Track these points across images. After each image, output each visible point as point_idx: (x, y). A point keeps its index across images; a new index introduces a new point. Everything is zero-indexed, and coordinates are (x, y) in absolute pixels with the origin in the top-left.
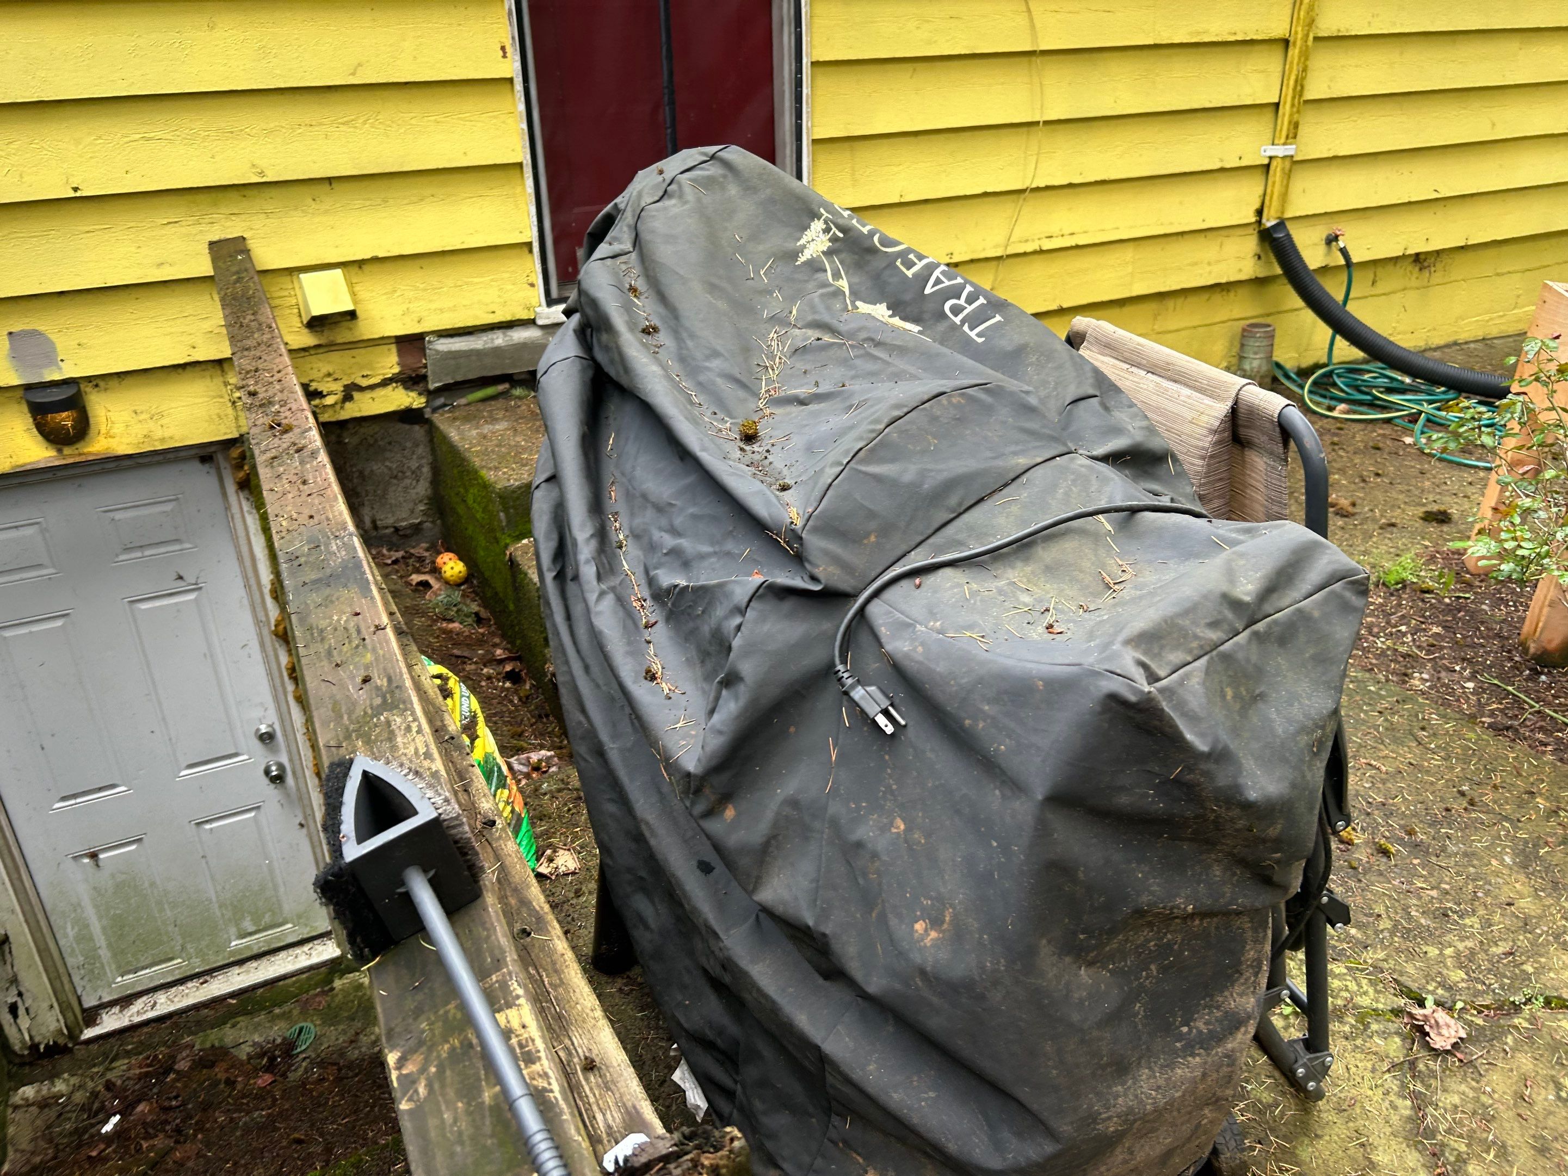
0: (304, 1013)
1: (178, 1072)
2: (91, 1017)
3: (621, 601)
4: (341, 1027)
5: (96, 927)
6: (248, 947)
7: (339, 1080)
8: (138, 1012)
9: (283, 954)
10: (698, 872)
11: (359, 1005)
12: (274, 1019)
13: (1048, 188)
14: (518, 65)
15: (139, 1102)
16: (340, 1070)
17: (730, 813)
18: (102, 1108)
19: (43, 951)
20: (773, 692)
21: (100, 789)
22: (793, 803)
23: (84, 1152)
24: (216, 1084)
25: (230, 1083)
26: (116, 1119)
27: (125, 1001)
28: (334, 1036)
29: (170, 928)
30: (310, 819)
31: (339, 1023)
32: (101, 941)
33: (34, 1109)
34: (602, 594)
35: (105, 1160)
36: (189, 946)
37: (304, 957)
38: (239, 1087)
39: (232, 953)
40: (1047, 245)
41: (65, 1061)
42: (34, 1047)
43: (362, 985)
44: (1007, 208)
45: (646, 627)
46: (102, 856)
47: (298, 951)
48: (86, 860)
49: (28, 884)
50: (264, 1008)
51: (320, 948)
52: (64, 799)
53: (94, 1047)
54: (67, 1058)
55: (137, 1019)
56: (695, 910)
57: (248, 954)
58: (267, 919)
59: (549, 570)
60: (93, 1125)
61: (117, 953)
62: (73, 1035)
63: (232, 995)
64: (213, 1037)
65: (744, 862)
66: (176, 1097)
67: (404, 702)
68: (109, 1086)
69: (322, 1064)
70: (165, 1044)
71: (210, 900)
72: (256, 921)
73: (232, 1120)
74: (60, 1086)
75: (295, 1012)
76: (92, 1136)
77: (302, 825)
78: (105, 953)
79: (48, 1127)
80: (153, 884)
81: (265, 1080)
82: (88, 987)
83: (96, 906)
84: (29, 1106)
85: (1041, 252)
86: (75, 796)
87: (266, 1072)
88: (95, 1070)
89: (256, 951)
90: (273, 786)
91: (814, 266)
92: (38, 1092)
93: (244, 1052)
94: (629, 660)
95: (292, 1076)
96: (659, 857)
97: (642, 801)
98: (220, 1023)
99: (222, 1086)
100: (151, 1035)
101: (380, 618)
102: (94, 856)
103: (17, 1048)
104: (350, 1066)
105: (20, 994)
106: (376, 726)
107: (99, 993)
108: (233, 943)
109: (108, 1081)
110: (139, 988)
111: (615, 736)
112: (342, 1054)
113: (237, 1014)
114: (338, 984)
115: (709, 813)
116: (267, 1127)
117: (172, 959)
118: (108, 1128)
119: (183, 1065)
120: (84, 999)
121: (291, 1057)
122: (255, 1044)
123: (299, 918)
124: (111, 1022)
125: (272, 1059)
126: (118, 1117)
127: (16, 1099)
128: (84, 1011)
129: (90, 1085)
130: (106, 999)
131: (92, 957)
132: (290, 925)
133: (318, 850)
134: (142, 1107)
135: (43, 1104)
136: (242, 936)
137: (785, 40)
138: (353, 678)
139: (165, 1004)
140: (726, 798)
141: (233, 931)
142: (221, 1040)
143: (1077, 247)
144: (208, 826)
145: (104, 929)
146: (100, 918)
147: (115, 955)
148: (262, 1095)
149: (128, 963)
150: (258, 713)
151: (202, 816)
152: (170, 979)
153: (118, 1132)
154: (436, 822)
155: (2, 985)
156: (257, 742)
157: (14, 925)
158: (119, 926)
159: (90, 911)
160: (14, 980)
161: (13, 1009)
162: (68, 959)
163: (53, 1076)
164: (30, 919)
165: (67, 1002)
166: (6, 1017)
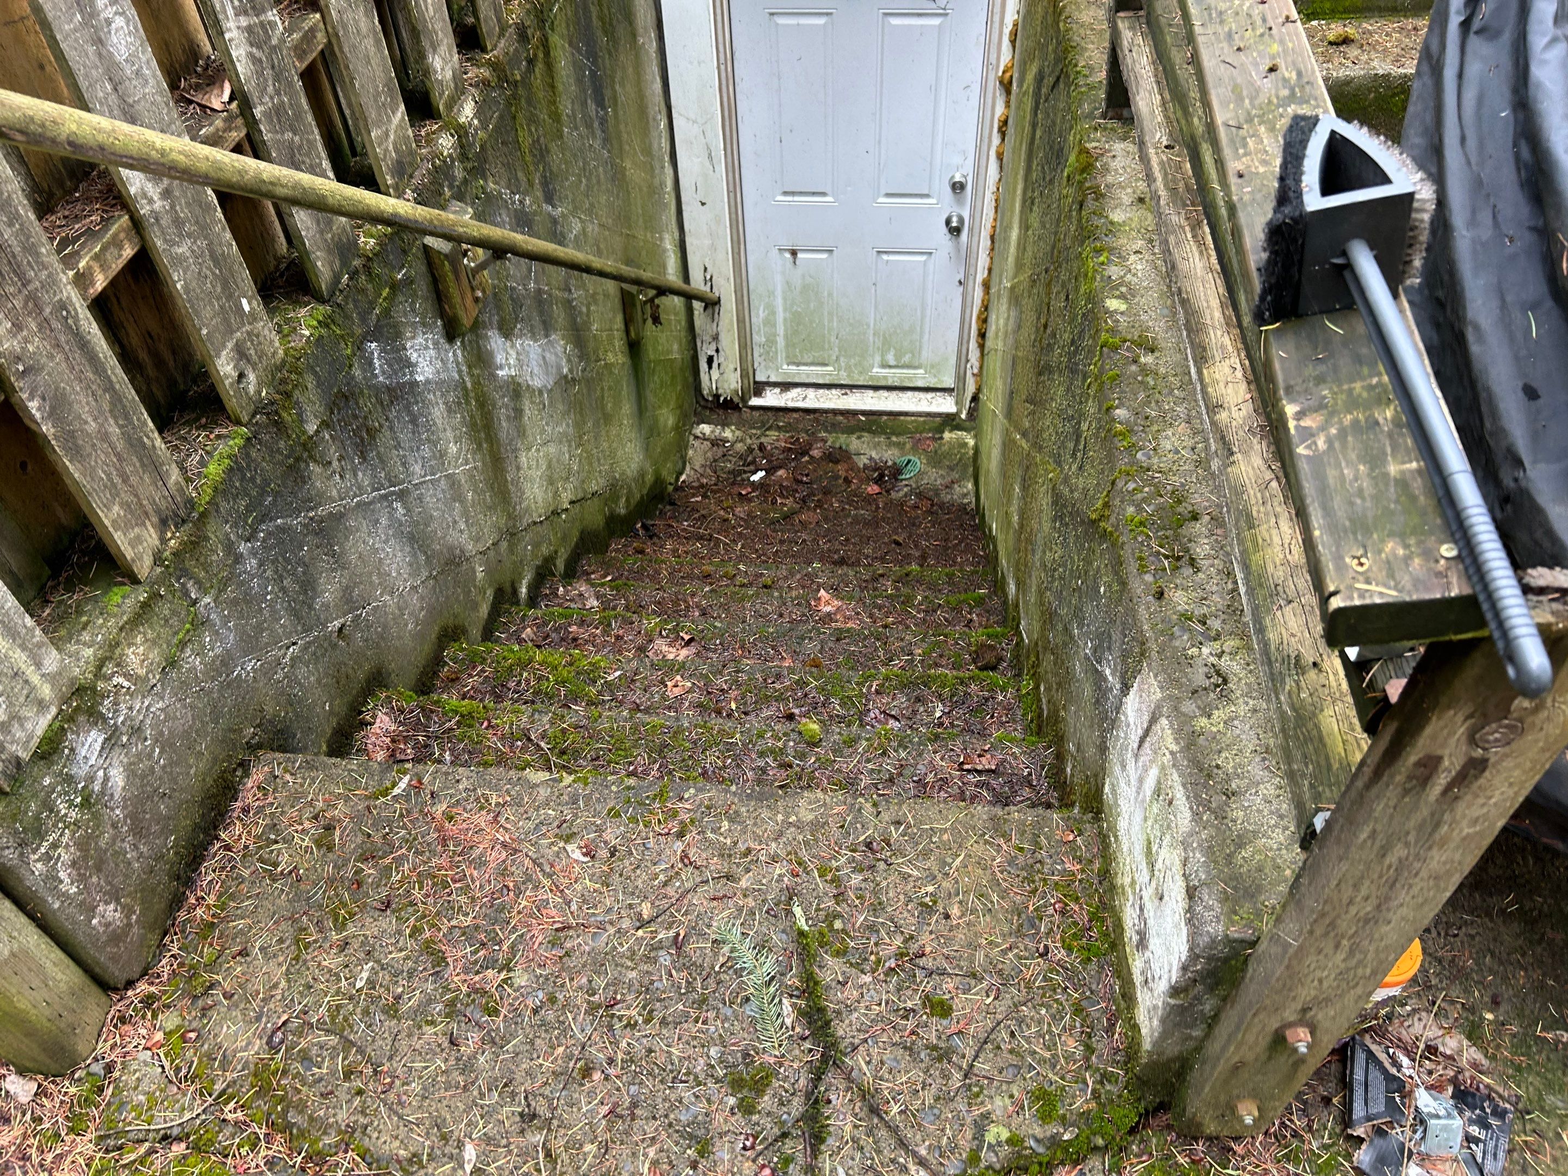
0: (915, 449)
1: (812, 457)
2: (759, 388)
4: (941, 472)
5: (780, 316)
6: (885, 378)
7: (930, 512)
8: (792, 399)
9: (910, 394)
11: (960, 459)
12: (891, 445)
15: (780, 467)
16: (932, 505)
18: (753, 462)
19: (741, 321)
21: (814, 194)
23: (736, 490)
24: (836, 477)
25: (847, 481)
26: (761, 474)
27: (786, 386)
28: (934, 477)
29: (833, 339)
30: (971, 278)
31: (941, 468)
33: (708, 443)
35: (750, 500)
36: (842, 359)
37: (924, 402)
38: (853, 487)
39: (871, 378)
41: (734, 416)
42: (717, 396)
43: (966, 444)
46: (800, 255)
47: (922, 395)
48: (788, 255)
49: (744, 261)
50: (886, 433)
51: (941, 400)
52: (784, 194)
53: (756, 414)
54: (736, 414)
55: (791, 404)
57: (883, 383)
58: (906, 359)
60: (745, 472)
61: (789, 345)
62: (744, 399)
63: (864, 413)
64: (842, 440)
66: (807, 475)
68: (762, 447)
69: (920, 495)
70: (807, 432)
71: (868, 326)
72: (898, 357)
73: (843, 509)
74: (728, 434)
75: (908, 446)
76: (743, 480)
77: (960, 282)
78: (781, 341)
79: (715, 461)
80: (830, 295)
81: (873, 489)
82: (763, 364)
83: (785, 299)
84: (705, 439)
86: (793, 193)
87: (876, 483)
88: (754, 431)
89: (890, 383)
90: (949, 236)
92: (712, 432)
93: (862, 461)
95: (894, 495)
98: (850, 431)
99: (841, 481)
100: (798, 421)
101: (1289, 10)
102: (794, 253)
103: (705, 392)
104: (942, 505)
105: (717, 351)
107: (769, 372)
108: (875, 370)
109: (761, 444)
110: (797, 380)
112: (937, 494)
113: (863, 430)
114: (947, 435)
116: (874, 523)
117: (826, 365)
118: (756, 478)
119: (816, 453)
120: (757, 373)
121: (897, 480)
122: (871, 459)
123: (934, 368)
124: (771, 398)
125: (882, 476)
126: (763, 473)
127: (697, 431)
128: (755, 382)
129: (749, 441)
130: (773, 379)
131: (771, 341)
132: (922, 371)
133: (968, 311)
134: (781, 472)
135: (716, 442)
136: (885, 366)
138: (1256, 65)
139: (815, 399)
141: (878, 359)
142: (848, 445)
144: (885, 257)
145: (785, 319)
146: (785, 310)
147: (787, 346)
148: (869, 500)
149: (796, 356)
150: (957, 160)
151: (883, 246)
152: (821, 381)
153: (762, 485)
154: (1410, 196)
155: (707, 338)
156: (949, 189)
157: (726, 291)
158: (796, 321)
159: (779, 302)
160: (716, 338)
161: (710, 360)
162: (755, 336)
163: (724, 425)
164: (738, 291)
165: (746, 371)
166: (703, 366)
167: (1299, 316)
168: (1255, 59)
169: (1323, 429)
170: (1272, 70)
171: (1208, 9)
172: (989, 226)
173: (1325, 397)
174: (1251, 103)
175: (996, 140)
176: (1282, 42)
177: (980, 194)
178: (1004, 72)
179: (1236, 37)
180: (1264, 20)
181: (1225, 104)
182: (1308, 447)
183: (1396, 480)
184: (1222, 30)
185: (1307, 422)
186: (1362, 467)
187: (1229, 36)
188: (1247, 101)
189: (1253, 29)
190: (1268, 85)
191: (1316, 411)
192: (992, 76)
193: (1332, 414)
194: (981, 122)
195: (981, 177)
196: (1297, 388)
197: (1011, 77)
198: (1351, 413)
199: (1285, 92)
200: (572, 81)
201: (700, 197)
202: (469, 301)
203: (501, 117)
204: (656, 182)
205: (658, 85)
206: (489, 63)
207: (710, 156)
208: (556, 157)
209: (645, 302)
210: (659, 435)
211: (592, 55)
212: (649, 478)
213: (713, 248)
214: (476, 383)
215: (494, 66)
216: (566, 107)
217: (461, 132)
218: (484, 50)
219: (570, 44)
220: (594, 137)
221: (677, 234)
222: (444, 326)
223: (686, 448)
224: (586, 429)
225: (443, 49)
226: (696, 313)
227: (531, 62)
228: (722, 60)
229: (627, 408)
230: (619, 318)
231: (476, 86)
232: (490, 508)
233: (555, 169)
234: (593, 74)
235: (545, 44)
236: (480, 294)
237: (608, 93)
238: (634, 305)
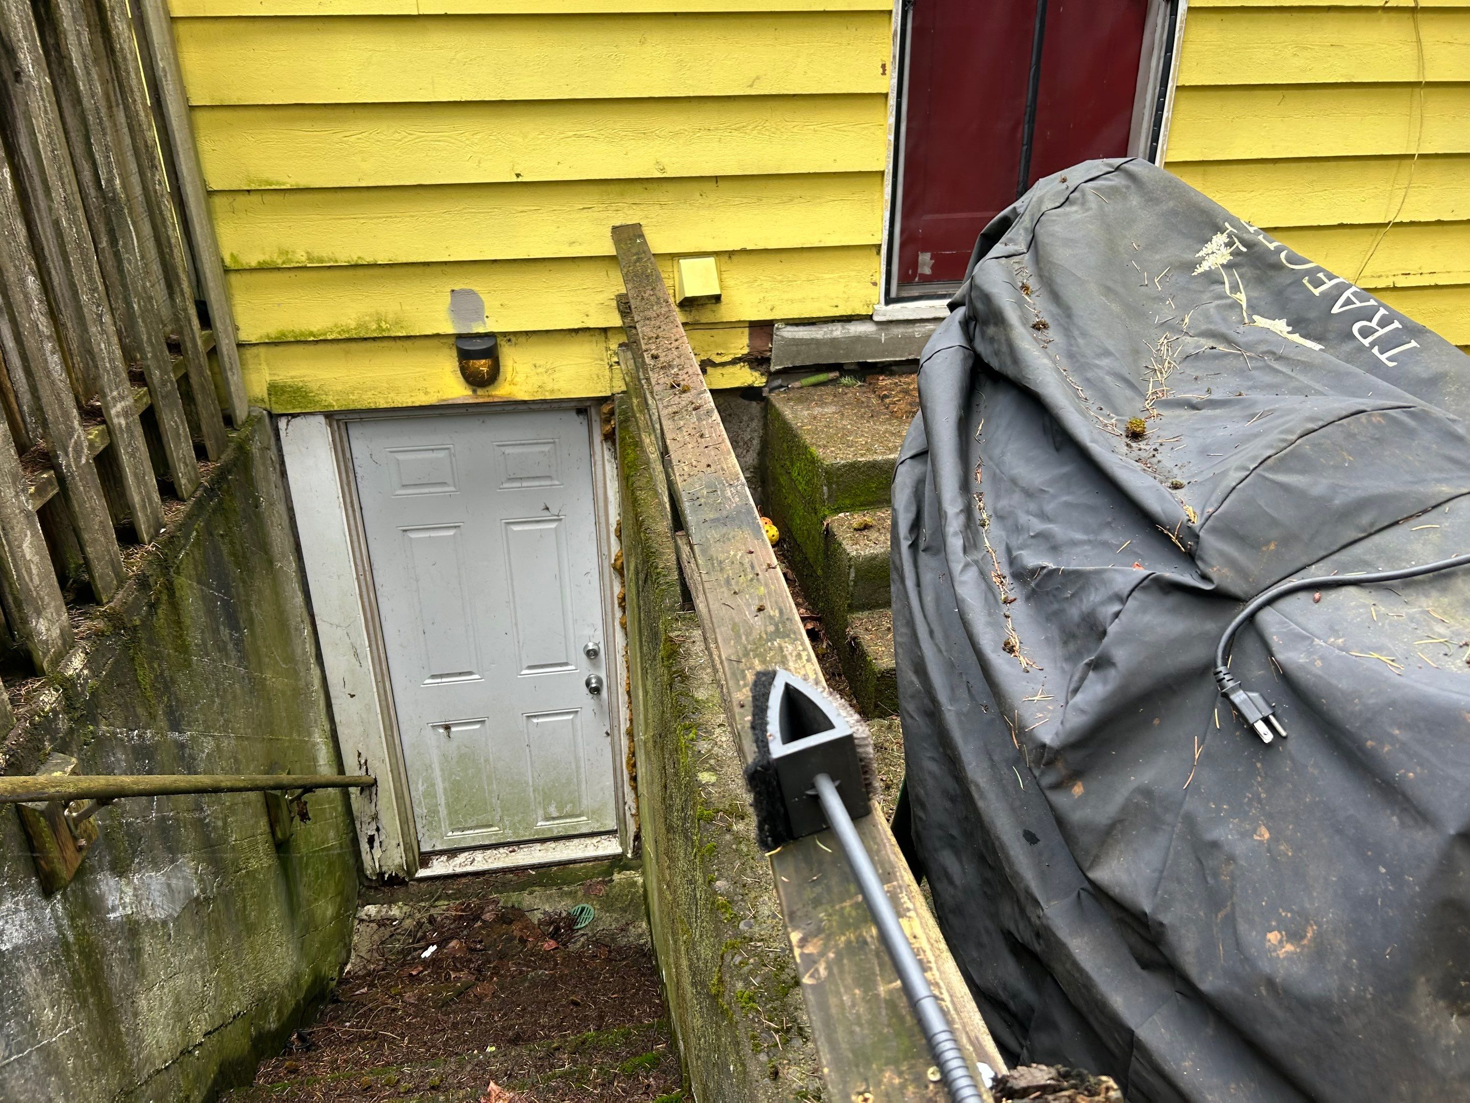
0: (587, 895)
1: (484, 921)
2: (425, 859)
3: (983, 575)
4: (615, 915)
5: (440, 786)
6: (550, 829)
7: (609, 961)
8: (460, 864)
9: (576, 841)
10: (1023, 841)
11: (632, 900)
12: (563, 895)
13: (1412, 223)
14: (895, 81)
15: (452, 938)
16: (610, 952)
17: (1078, 790)
18: (424, 937)
19: (400, 797)
20: (1143, 683)
21: (460, 674)
22: (1146, 792)
23: (407, 970)
24: (511, 939)
25: (523, 941)
26: (433, 949)
27: (452, 853)
28: (609, 922)
29: (494, 800)
30: (616, 730)
31: (614, 911)
32: (442, 800)
33: (374, 925)
34: (967, 565)
35: (421, 981)
36: (506, 818)
37: (592, 847)
38: (529, 946)
39: (537, 832)
40: (1402, 282)
41: (400, 892)
42: (381, 874)
43: (635, 883)
44: (1364, 241)
45: (1005, 602)
46: (453, 729)
47: (588, 841)
48: (441, 731)
49: (397, 741)
50: (556, 884)
51: (606, 843)
52: (433, 677)
53: (424, 886)
54: (403, 889)
55: (459, 870)
56: (1017, 875)
57: (548, 835)
58: (568, 808)
59: (906, 538)
60: (415, 949)
61: (452, 812)
62: (410, 872)
63: (533, 867)
64: (514, 898)
65: (1085, 839)
66: (480, 942)
67: (795, 633)
68: (431, 920)
69: (597, 943)
70: (477, 896)
71: (527, 784)
72: (560, 807)
73: (521, 972)
74: (395, 911)
75: (580, 894)
76: (413, 959)
77: (608, 734)
78: (443, 811)
79: (382, 943)
80: (487, 760)
81: (549, 945)
82: (427, 834)
83: (442, 770)
84: (371, 921)
85: (1395, 288)
86: (441, 676)
87: (552, 938)
88: (423, 904)
89: (555, 834)
90: (590, 696)
91: (1211, 278)
92: (378, 912)
93: (536, 917)
94: (989, 629)
95: (571, 947)
96: (986, 818)
97: (974, 764)
98: (521, 887)
99: (516, 942)
100: (467, 886)
101: (771, 559)
102: (447, 728)
103: (368, 872)
104: (619, 950)
105: (378, 830)
106: (770, 649)
107: (434, 842)
108: (539, 824)
109: (431, 916)
110: (463, 845)
111: (953, 699)
112: (613, 940)
113: (534, 884)
114: (616, 877)
115: (1057, 786)
116: (551, 984)
117: (491, 826)
118: (427, 954)
119: (488, 916)
120: (422, 844)
121: (573, 930)
122: (545, 913)
123: (595, 813)
124: (439, 867)
125: (557, 929)
126: (435, 947)
127: (362, 914)
128: (421, 854)
129: (418, 916)
130: (439, 847)
131: (433, 811)
132: (585, 818)
133: (618, 758)
134: (453, 943)
135: (383, 923)
136: (548, 819)
137: (1151, 66)
138: (749, 605)
139: (482, 862)
140: (1076, 775)
141: (540, 812)
142: (520, 903)
143: (1437, 287)
144: (535, 721)
145: (445, 789)
146: (444, 781)
147: (449, 814)
148: (547, 957)
149: (459, 822)
150: (588, 631)
151: (532, 711)
152: (487, 842)
153: (433, 959)
154: (850, 738)
155: (367, 819)
156: (584, 656)
157: (382, 772)
158: (456, 790)
159: (437, 773)
160: (375, 817)
161: (371, 840)
162: (416, 809)
163: (391, 902)
164: (395, 770)
165: (410, 844)
166: (364, 846)
167: (795, 839)
168: (747, 600)
169: (822, 954)
170: (761, 609)
171: (711, 559)
172: (624, 684)
173: (821, 921)
174: (747, 639)
175: (618, 614)
176: (766, 585)
177: (612, 657)
178: (615, 560)
179: (733, 582)
180: (753, 567)
181: (726, 641)
182: (812, 976)
183: (886, 1001)
184: (722, 578)
185: (810, 949)
186: (857, 991)
187: (728, 582)
188: (744, 638)
189: (745, 575)
190: (758, 622)
191: (816, 936)
192: (606, 564)
193: (829, 937)
194: (603, 600)
195: (611, 644)
196: (799, 914)
197: (622, 563)
198: (844, 934)
199: (771, 628)
200: (201, 613)
201: (348, 690)
202: (70, 852)
203: (116, 662)
204: (302, 684)
205: (299, 599)
206: (104, 615)
207: (356, 654)
208: (183, 686)
209: (292, 801)
210: (316, 929)
211: (224, 586)
212: (306, 980)
213: (366, 734)
214: (81, 934)
215: (109, 617)
216: (194, 638)
217: (68, 686)
218: (99, 603)
219: (199, 582)
220: (228, 657)
221: (327, 727)
222: (40, 883)
223: (350, 935)
224: (224, 947)
225: (50, 612)
226: (353, 796)
227: (153, 606)
228: (361, 572)
229: (276, 911)
230: (263, 824)
231: (88, 638)
232: (97, 1071)
233: (182, 696)
234: (226, 604)
235: (170, 588)
236: (83, 842)
237: (242, 617)
238: (278, 806)
